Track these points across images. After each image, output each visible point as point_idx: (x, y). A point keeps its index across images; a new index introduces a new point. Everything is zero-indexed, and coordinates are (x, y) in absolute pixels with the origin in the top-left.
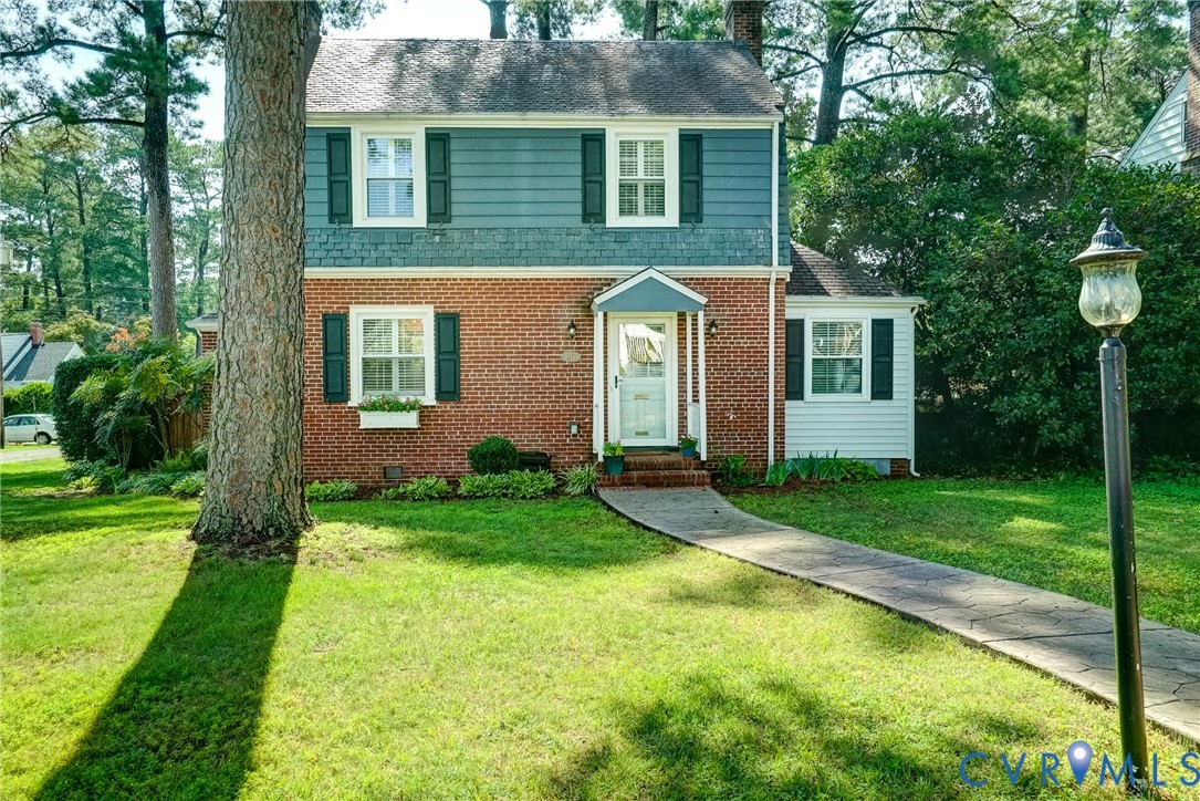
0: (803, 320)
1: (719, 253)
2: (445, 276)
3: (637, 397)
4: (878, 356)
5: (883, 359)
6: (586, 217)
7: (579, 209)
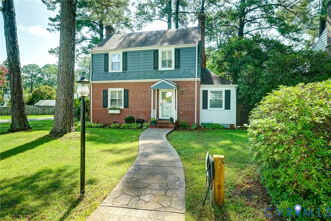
0: (207, 90)
1: (183, 75)
2: (126, 82)
3: (166, 108)
4: (227, 99)
5: (228, 100)
6: (154, 68)
7: (153, 67)
